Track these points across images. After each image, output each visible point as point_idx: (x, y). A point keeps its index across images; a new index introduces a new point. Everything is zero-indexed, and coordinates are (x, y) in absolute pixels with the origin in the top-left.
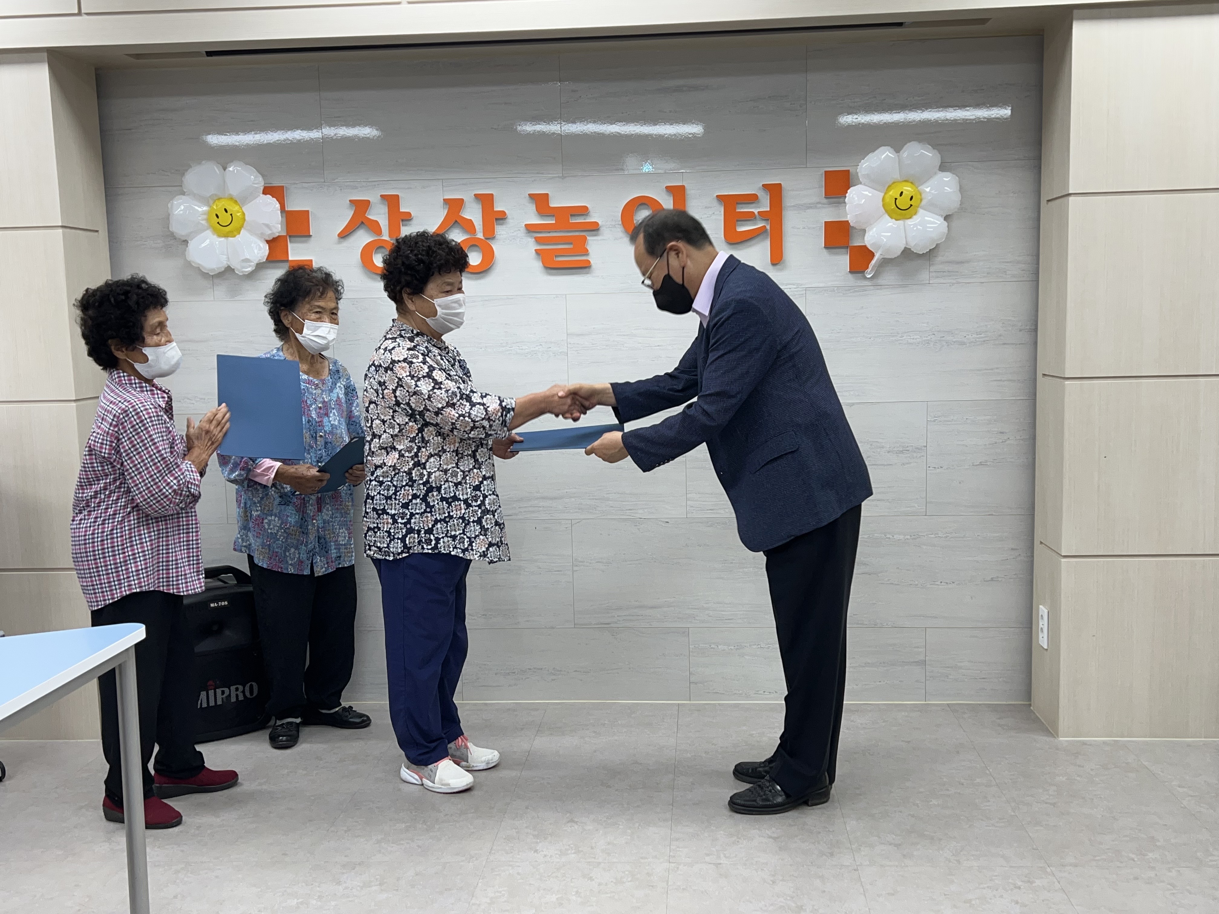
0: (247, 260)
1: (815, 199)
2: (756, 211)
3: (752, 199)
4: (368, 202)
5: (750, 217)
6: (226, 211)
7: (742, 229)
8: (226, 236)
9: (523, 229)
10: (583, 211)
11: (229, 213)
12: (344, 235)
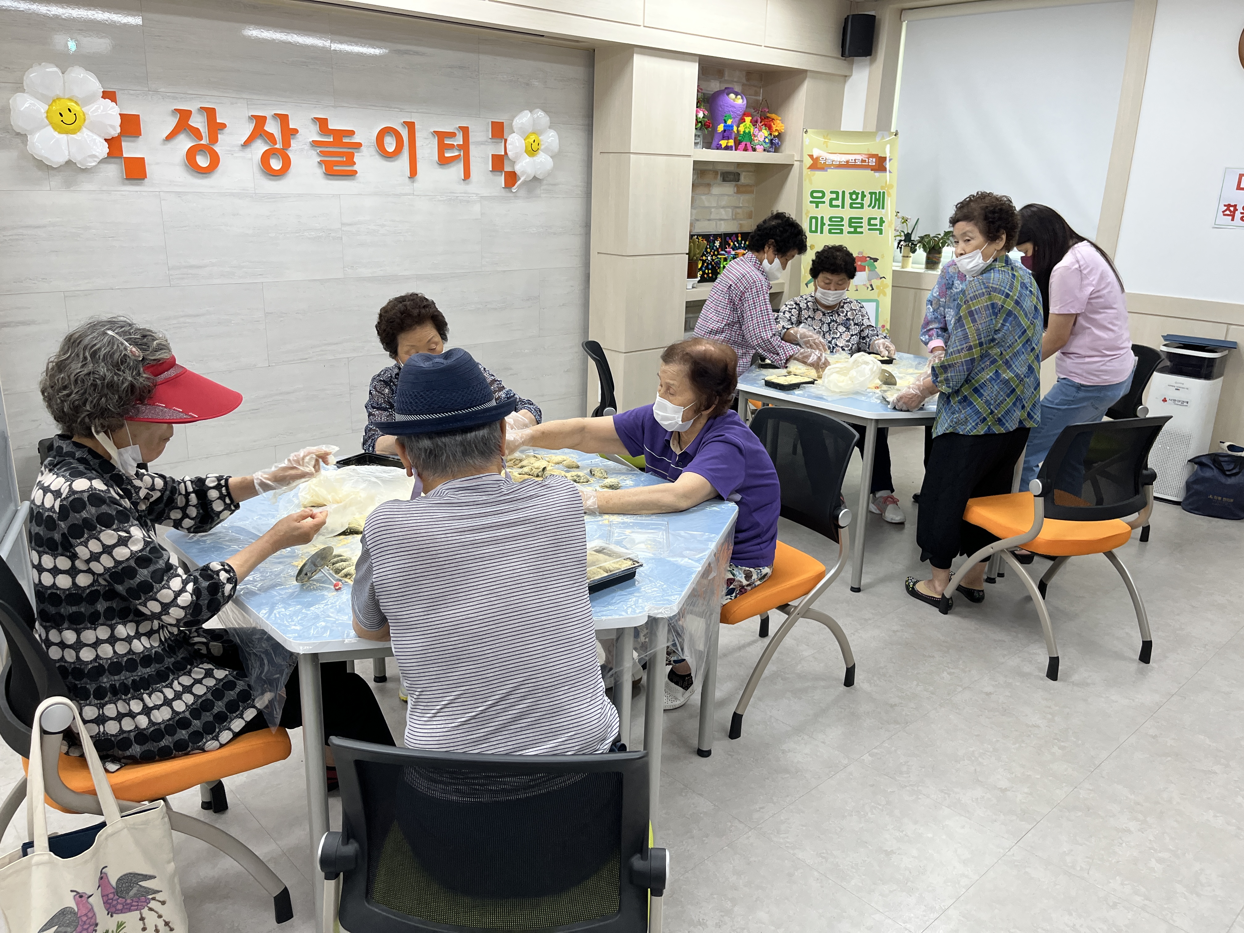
0: (94, 156)
1: (483, 139)
2: (455, 144)
3: (452, 135)
4: (191, 112)
5: (451, 147)
6: (69, 110)
7: (447, 155)
8: (67, 133)
9: (308, 144)
10: (351, 133)
11: (73, 113)
12: (170, 137)
